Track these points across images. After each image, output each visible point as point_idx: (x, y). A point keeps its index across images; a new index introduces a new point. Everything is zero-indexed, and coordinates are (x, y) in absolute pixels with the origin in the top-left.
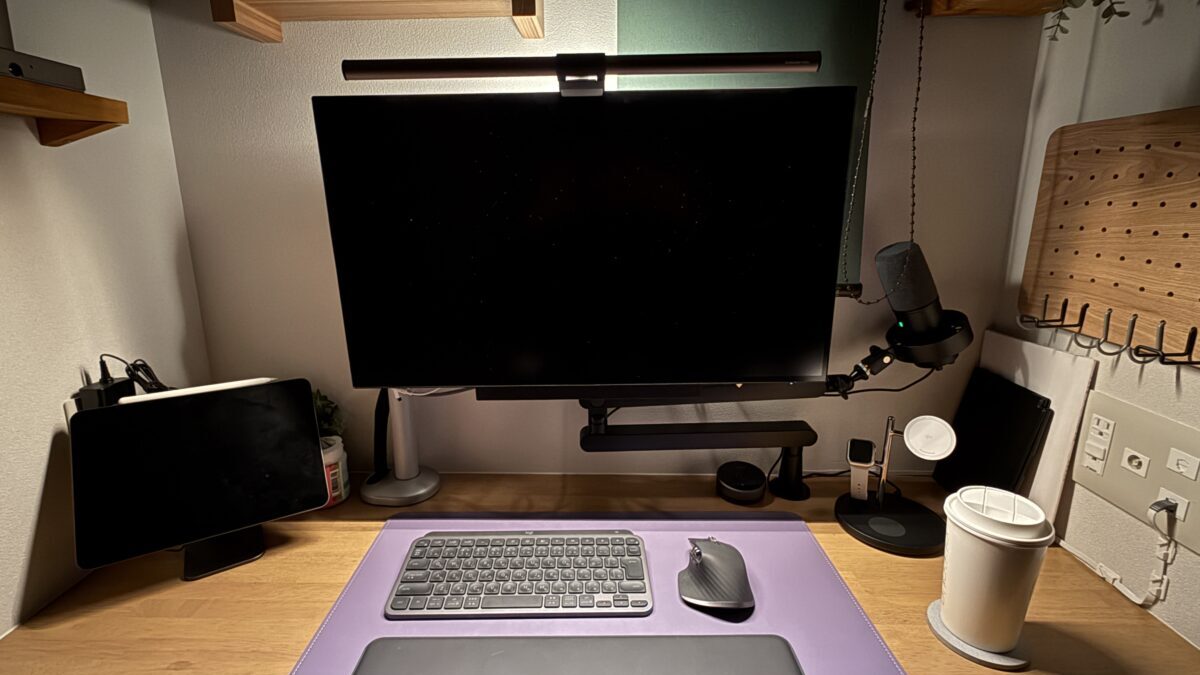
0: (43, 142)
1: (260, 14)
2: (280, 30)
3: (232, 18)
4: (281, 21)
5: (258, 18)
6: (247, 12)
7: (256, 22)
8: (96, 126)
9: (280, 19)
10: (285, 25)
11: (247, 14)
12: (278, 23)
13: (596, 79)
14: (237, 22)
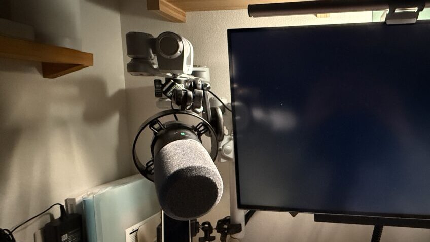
0: (44, 76)
1: (174, 6)
2: (184, 16)
3: (158, 8)
4: (185, 11)
5: (173, 9)
6: (167, 6)
7: (171, 11)
8: (74, 67)
9: (185, 10)
10: (188, 14)
11: (168, 7)
12: (184, 12)
13: (416, 11)
14: (160, 10)
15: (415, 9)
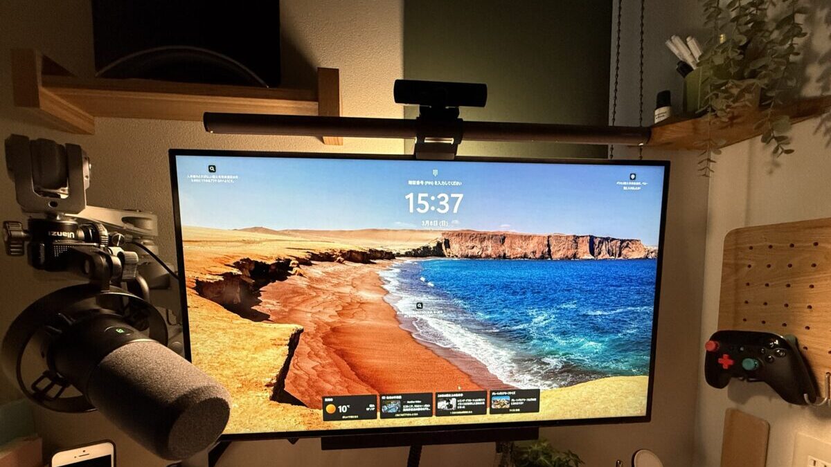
2: (92, 123)
3: (36, 104)
9: (94, 114)
10: (98, 120)
12: (91, 117)
13: (452, 142)
14: (43, 107)
15: (451, 141)
